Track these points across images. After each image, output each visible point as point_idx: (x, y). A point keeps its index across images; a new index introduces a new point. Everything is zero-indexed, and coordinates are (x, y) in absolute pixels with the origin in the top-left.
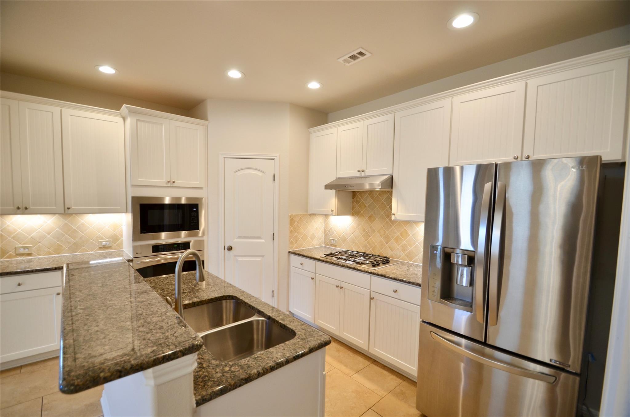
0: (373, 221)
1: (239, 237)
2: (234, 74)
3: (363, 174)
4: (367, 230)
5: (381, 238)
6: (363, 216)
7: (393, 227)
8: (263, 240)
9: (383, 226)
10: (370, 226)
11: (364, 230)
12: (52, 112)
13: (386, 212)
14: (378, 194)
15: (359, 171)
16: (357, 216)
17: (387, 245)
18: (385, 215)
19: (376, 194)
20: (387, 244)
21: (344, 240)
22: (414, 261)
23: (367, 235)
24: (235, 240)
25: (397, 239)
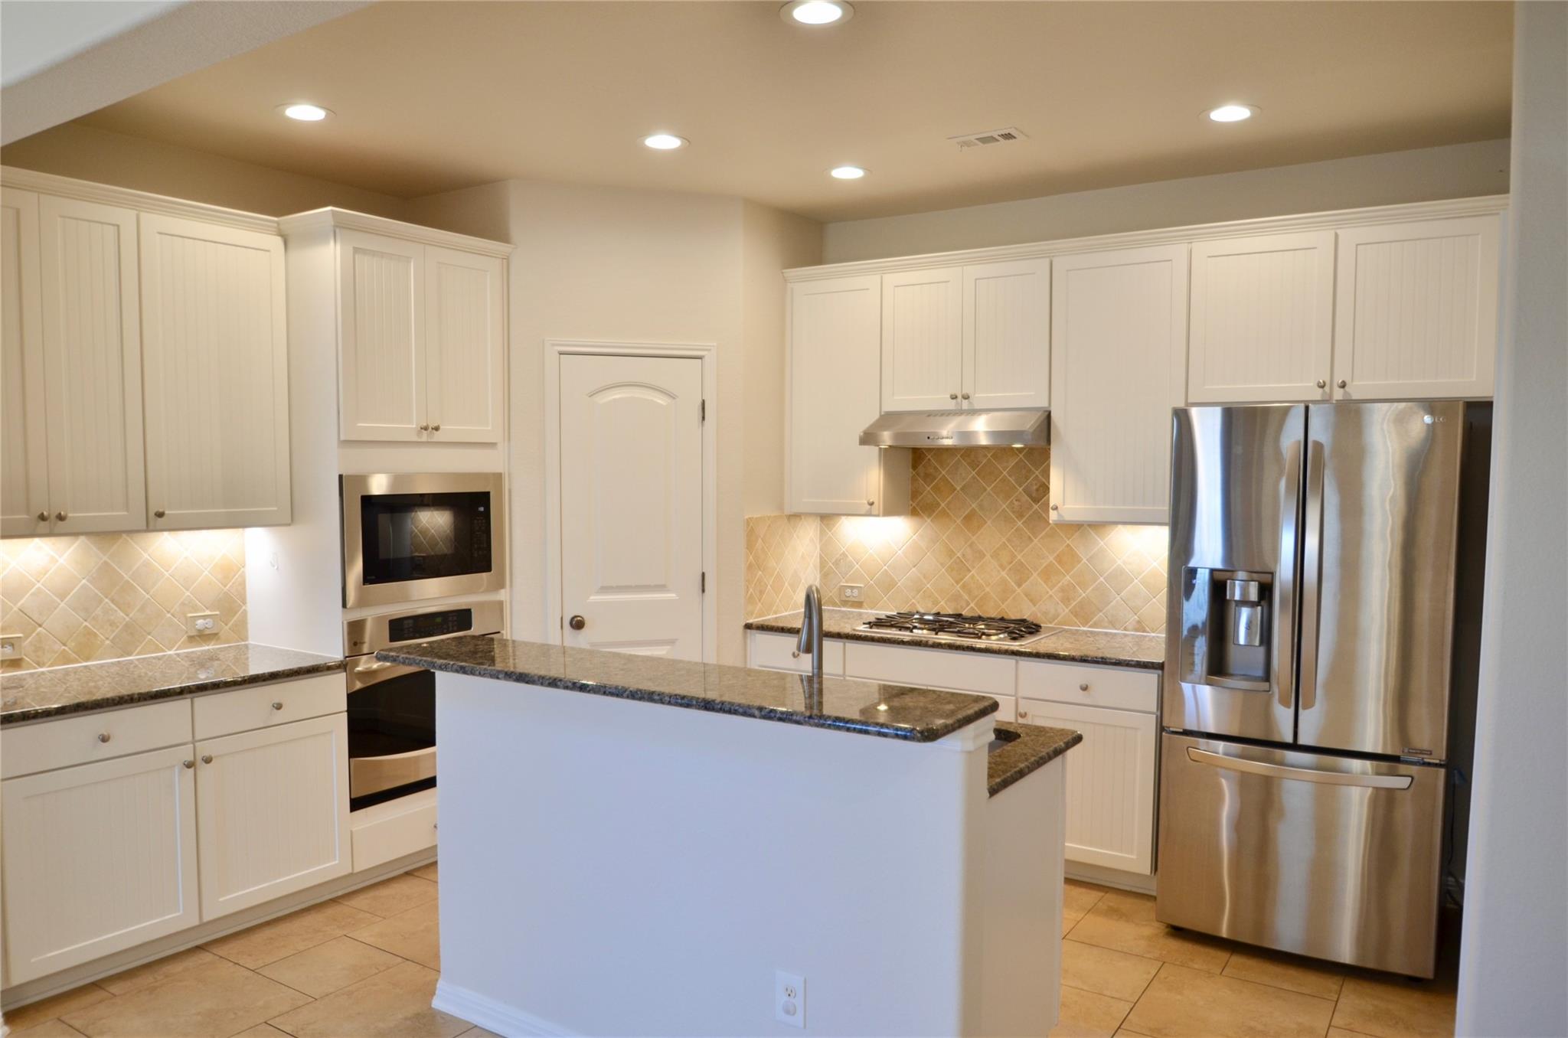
0: (979, 528)
1: (604, 589)
2: (663, 142)
3: (965, 405)
4: (958, 555)
5: (1003, 574)
6: (948, 516)
7: (1036, 541)
8: (672, 596)
9: (1009, 540)
10: (969, 543)
11: (951, 553)
12: (118, 226)
13: (1016, 503)
14: (989, 456)
15: (954, 397)
16: (929, 516)
17: (1019, 590)
18: (1013, 512)
19: (986, 456)
20: (1019, 585)
21: (888, 584)
22: (1095, 625)
23: (959, 568)
24: (594, 598)
25: (1047, 574)
